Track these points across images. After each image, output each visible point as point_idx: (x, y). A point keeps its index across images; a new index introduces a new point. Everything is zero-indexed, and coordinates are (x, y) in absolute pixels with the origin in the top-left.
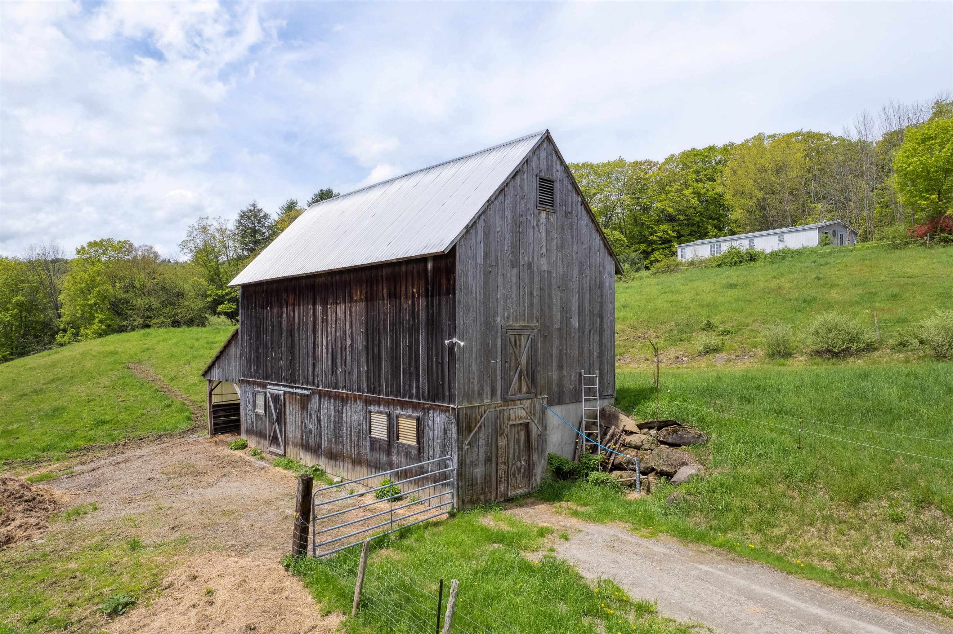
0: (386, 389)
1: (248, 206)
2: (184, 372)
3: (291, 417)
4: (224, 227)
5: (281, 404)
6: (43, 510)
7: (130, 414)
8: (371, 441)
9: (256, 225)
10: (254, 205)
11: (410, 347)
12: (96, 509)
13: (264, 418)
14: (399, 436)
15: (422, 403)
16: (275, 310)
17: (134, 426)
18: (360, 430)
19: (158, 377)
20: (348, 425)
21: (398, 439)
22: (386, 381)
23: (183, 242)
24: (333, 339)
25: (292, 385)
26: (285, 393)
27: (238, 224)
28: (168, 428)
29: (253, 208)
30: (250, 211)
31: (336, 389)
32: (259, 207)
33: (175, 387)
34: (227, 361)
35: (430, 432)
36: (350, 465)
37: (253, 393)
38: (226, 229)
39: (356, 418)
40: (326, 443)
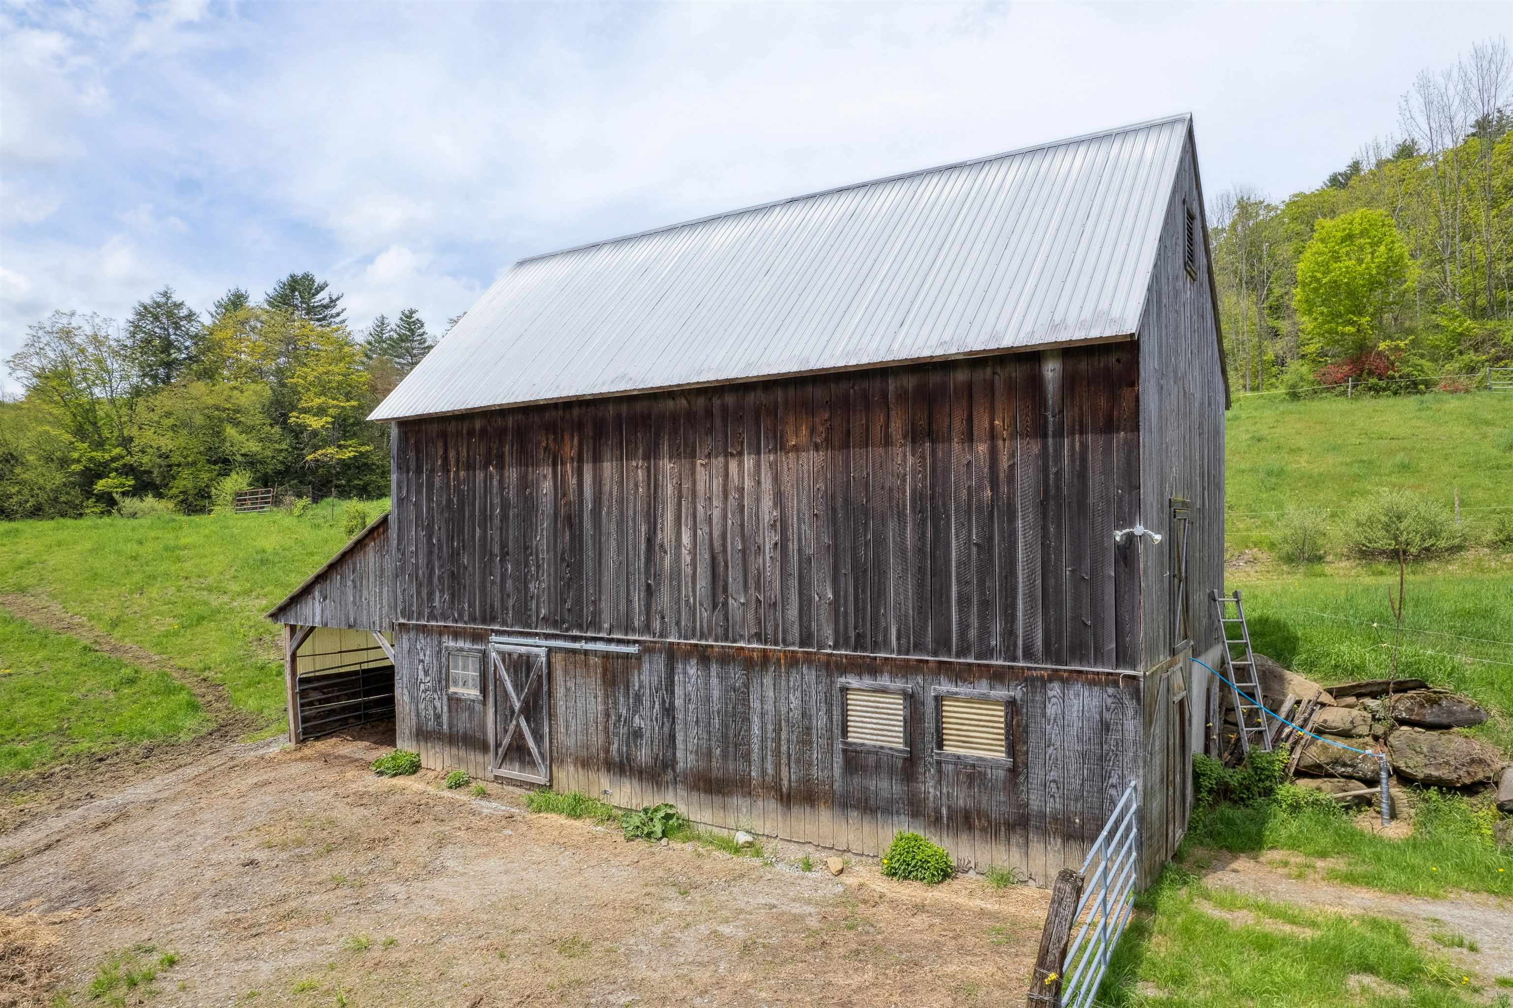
0: (898, 639)
1: (155, 296)
2: (136, 608)
3: (571, 704)
4: (103, 333)
5: (540, 677)
6: (13, 979)
7: (41, 704)
8: (845, 751)
9: (171, 331)
10: (165, 294)
11: (985, 547)
12: (172, 963)
13: (478, 707)
14: (943, 740)
15: (1023, 668)
16: (512, 474)
17: (60, 729)
18: (809, 729)
19: (76, 620)
20: (769, 717)
21: (940, 746)
22: (899, 622)
23: (15, 356)
24: (716, 534)
25: (575, 633)
26: (550, 650)
27: (132, 329)
28: (157, 728)
29: (163, 300)
30: (158, 305)
31: (726, 639)
32: (176, 298)
33: (127, 640)
34: (349, 583)
35: (1053, 731)
36: (772, 805)
37: (439, 652)
38: (107, 337)
39: (795, 702)
40: (691, 757)
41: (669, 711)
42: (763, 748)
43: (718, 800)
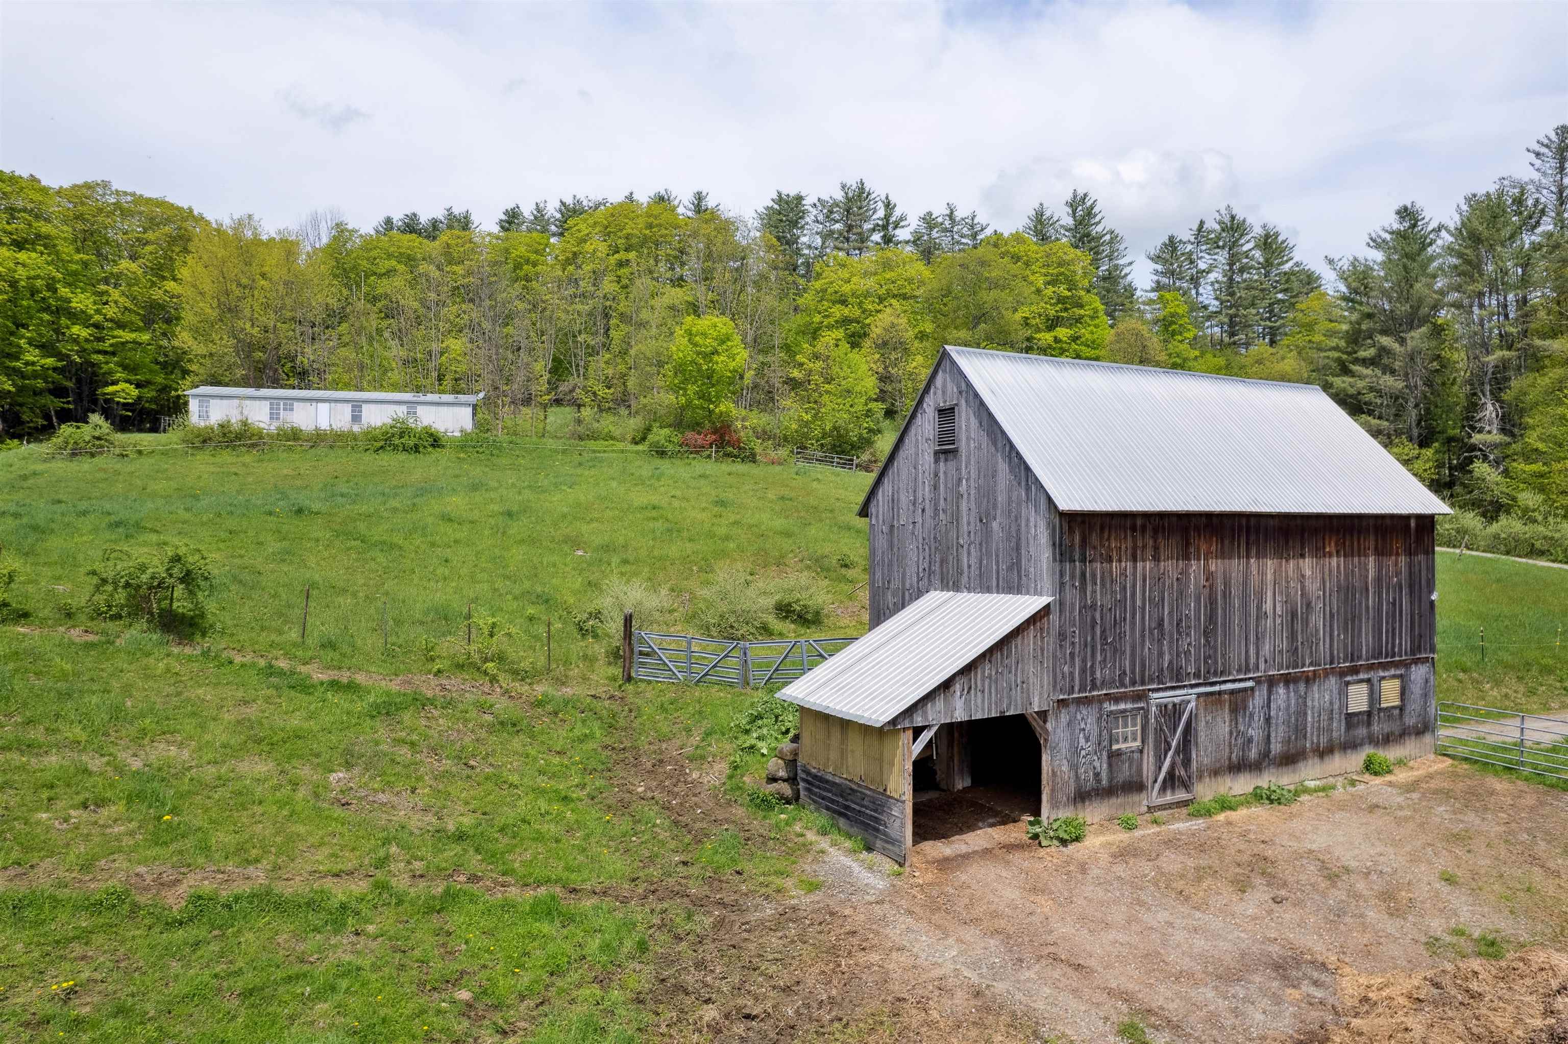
0: (1366, 653)
5: (1190, 718)
8: (1346, 718)
13: (1137, 756)
14: (1381, 701)
15: (1404, 660)
18: (1332, 711)
20: (1316, 709)
21: (1380, 704)
22: (1366, 643)
25: (1213, 679)
26: (1198, 695)
31: (1297, 668)
34: (1002, 670)
35: (1413, 687)
37: (1101, 717)
39: (1327, 697)
40: (1279, 746)
41: (1268, 720)
42: (1313, 727)
43: (1291, 768)
